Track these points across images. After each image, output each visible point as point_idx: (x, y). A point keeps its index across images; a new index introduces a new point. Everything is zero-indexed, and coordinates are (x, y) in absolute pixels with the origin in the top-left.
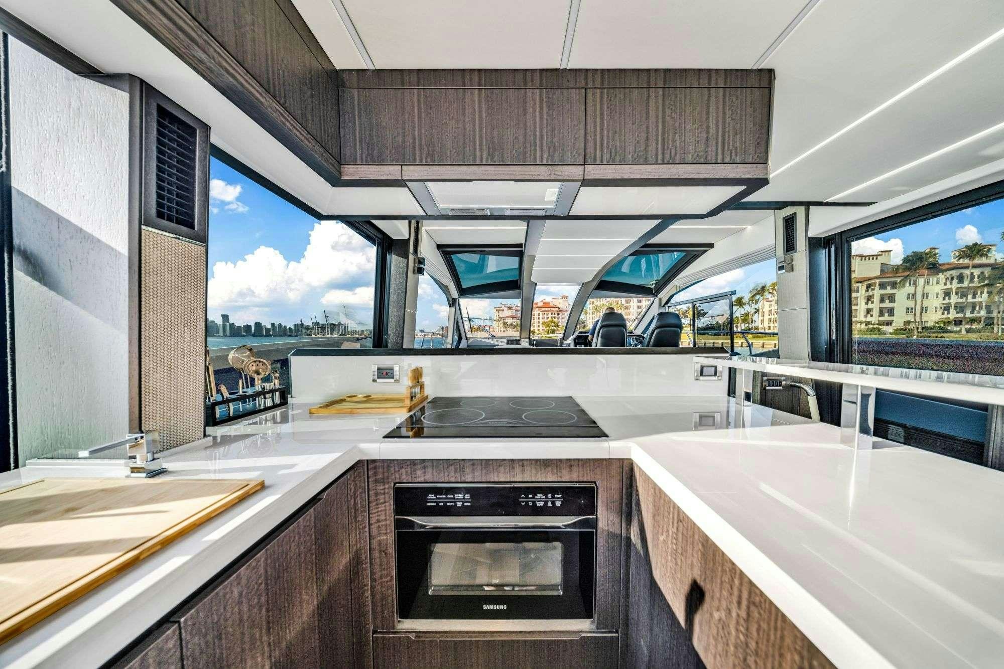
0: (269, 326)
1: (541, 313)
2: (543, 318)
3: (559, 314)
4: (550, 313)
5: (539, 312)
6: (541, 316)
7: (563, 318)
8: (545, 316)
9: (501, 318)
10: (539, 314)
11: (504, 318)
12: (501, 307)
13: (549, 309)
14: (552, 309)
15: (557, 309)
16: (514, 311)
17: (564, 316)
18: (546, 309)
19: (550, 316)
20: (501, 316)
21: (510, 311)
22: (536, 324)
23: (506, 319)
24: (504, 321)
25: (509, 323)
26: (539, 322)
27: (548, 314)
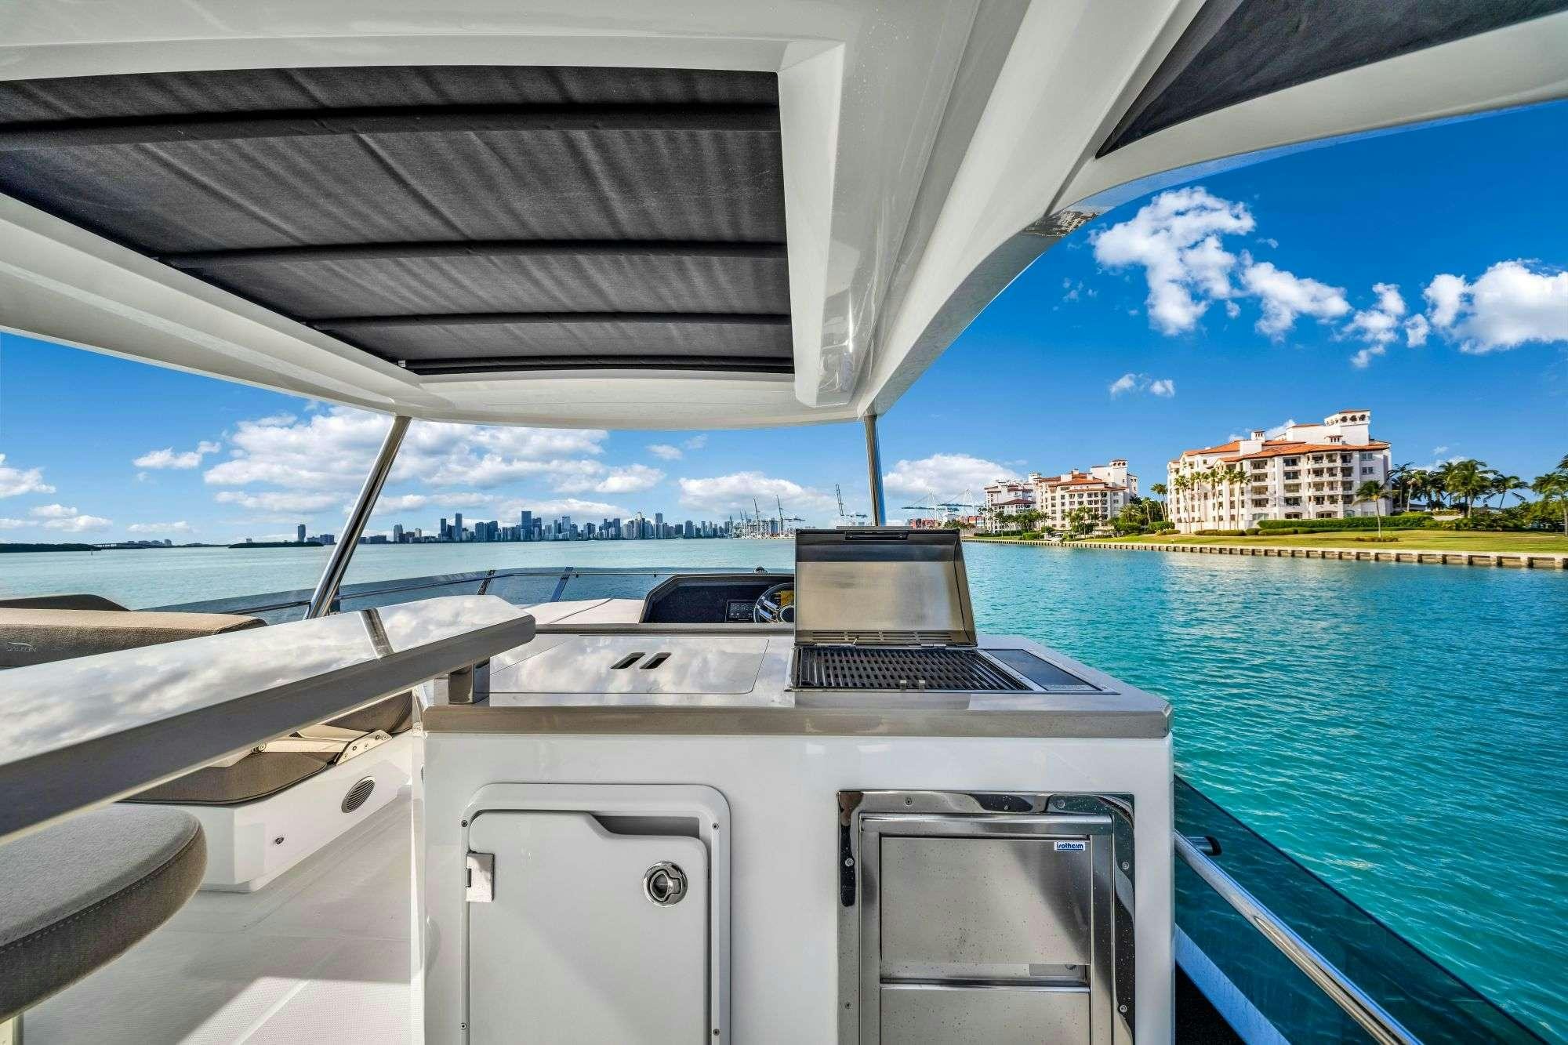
0: (699, 526)
2: (1071, 503)
3: (1105, 495)
4: (1085, 495)
5: (1063, 493)
6: (1067, 500)
7: (1116, 501)
8: (1076, 499)
9: (996, 505)
10: (1063, 497)
11: (1002, 506)
12: (997, 487)
13: (1084, 487)
14: (1091, 487)
15: (1102, 487)
16: (1020, 493)
17: (1116, 498)
18: (1078, 487)
19: (1085, 499)
20: (995, 502)
21: (1013, 494)
22: (1059, 515)
23: (1006, 506)
24: (1001, 510)
25: (1006, 514)
26: (1063, 511)
27: (1081, 496)
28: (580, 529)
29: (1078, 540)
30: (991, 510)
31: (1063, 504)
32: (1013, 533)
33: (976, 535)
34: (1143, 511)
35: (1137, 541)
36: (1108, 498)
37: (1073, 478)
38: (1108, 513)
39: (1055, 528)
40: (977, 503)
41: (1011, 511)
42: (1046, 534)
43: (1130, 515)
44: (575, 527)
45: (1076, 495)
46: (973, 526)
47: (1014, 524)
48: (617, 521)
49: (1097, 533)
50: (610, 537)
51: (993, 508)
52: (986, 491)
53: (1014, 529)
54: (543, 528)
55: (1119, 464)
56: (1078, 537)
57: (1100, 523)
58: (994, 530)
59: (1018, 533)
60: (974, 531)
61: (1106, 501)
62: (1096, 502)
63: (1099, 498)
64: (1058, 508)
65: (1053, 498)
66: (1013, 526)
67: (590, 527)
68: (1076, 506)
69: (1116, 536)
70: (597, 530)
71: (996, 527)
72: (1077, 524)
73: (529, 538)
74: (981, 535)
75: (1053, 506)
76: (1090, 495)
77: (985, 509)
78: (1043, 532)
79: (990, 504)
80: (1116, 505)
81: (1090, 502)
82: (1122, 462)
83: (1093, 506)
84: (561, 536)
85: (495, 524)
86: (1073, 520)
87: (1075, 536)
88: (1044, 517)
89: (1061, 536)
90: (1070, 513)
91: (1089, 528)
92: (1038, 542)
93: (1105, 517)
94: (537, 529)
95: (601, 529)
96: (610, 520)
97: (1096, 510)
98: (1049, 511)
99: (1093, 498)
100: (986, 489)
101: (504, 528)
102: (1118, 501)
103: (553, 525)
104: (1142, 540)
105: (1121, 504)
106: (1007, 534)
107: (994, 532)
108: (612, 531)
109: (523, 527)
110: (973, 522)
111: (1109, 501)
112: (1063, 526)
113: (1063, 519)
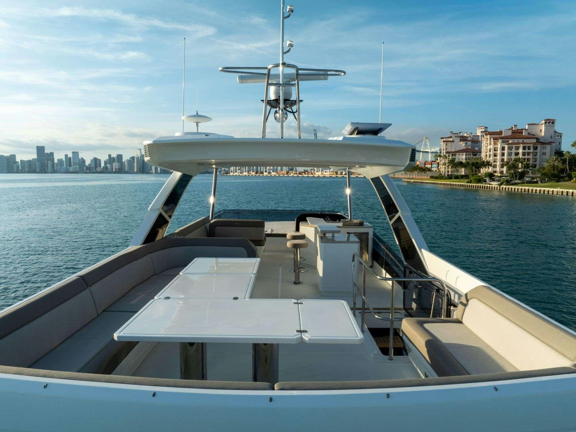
1: (506, 146)
2: (510, 154)
3: (536, 148)
5: (503, 145)
6: (506, 152)
7: (544, 154)
8: (514, 151)
9: (449, 153)
10: (503, 149)
11: (454, 154)
12: (451, 137)
13: (521, 141)
15: (534, 141)
16: (469, 143)
17: (544, 151)
18: (516, 141)
19: (521, 151)
20: (449, 150)
21: (463, 144)
22: (498, 163)
23: (458, 154)
24: (454, 157)
25: (456, 161)
26: (503, 160)
27: (517, 148)
28: (87, 163)
29: (513, 184)
30: (445, 157)
31: (503, 154)
32: (462, 177)
33: (432, 177)
34: (564, 161)
35: (556, 187)
36: (538, 151)
37: (512, 133)
38: (537, 163)
39: (496, 174)
40: (433, 150)
41: (462, 158)
42: (488, 179)
43: (554, 165)
44: (83, 161)
45: (514, 148)
46: (429, 170)
47: (463, 169)
48: (120, 157)
49: (527, 179)
50: (114, 170)
51: (447, 155)
52: (442, 140)
53: (463, 173)
54: (56, 161)
55: (549, 123)
56: (513, 182)
57: (530, 172)
58: (447, 174)
59: (466, 177)
60: (430, 174)
61: (536, 153)
62: (529, 154)
63: (531, 151)
64: (499, 157)
65: (495, 150)
66: (463, 171)
67: (96, 161)
68: (513, 157)
69: (542, 183)
70: (103, 165)
71: (448, 172)
72: (512, 171)
73: (43, 170)
74: (436, 178)
75: (495, 155)
76: (524, 148)
77: (440, 156)
78: (486, 177)
79: (444, 152)
80: (544, 157)
81: (524, 154)
82: (551, 121)
83: (526, 157)
84: (71, 169)
85: (13, 157)
86: (509, 168)
87: (511, 181)
88: (488, 164)
89: (499, 181)
90: (508, 163)
91: (522, 176)
92: (482, 185)
93: (535, 166)
94: (50, 163)
95: (106, 163)
96: (114, 155)
97: (528, 160)
98: (491, 159)
99: (527, 151)
100: (442, 138)
101: (21, 161)
102: (545, 153)
103: (64, 160)
104: (561, 187)
105: (547, 156)
106: (457, 177)
107: (446, 176)
108: (116, 165)
109: (38, 159)
110: (429, 166)
111: (538, 153)
112: (502, 172)
113: (502, 166)
